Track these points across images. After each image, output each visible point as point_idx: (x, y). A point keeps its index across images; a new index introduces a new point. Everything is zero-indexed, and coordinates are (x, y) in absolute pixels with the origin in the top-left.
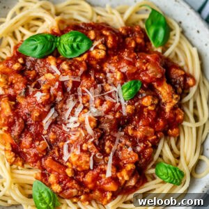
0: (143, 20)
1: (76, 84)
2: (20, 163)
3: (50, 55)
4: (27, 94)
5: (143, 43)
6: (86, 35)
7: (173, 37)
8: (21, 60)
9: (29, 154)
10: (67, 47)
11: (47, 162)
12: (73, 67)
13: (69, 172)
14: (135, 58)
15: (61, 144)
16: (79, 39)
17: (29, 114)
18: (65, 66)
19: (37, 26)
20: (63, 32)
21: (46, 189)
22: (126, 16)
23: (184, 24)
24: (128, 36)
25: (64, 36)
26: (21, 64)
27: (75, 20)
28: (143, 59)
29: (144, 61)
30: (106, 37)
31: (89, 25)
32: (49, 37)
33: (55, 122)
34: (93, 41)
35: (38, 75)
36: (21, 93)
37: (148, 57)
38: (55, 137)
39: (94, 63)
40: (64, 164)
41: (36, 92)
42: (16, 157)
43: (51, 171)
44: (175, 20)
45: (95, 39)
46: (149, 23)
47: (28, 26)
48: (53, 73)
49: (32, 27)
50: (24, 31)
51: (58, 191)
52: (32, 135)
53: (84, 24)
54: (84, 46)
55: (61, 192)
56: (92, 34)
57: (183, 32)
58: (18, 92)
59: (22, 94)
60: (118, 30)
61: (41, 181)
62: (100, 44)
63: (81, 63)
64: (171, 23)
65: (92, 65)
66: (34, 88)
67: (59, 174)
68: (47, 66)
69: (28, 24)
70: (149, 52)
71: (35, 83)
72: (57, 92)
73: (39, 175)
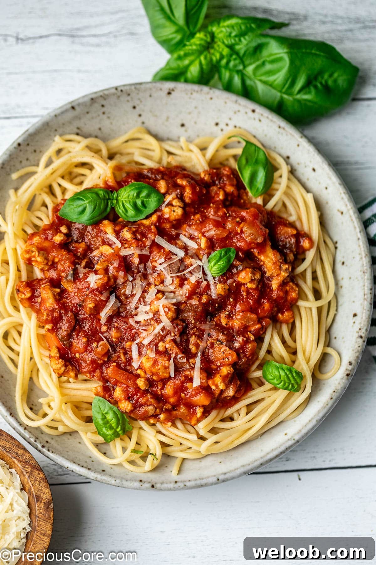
0: (235, 157)
1: (144, 259)
2: (72, 374)
3: (105, 219)
4: (76, 277)
5: (236, 193)
6: (154, 187)
7: (279, 180)
8: (64, 229)
9: (85, 361)
10: (128, 205)
11: (110, 371)
12: (138, 236)
13: (141, 383)
14: (225, 217)
15: (128, 344)
16: (144, 194)
17: (80, 305)
18: (126, 234)
19: (83, 175)
20: (120, 184)
21: (111, 409)
22: (210, 153)
23: (293, 160)
24: (214, 184)
25: (123, 189)
26: (65, 234)
27: (137, 163)
28: (235, 218)
29: (238, 219)
30: (182, 188)
31: (158, 171)
32: (101, 193)
33: (116, 314)
34: (164, 195)
35: (89, 249)
36: (67, 276)
37: (243, 214)
38: (118, 335)
39: (167, 226)
40: (135, 372)
41: (88, 273)
42: (66, 366)
43: (116, 383)
44: (280, 155)
45: (167, 193)
46: (244, 161)
47: (70, 176)
48: (110, 245)
49: (76, 177)
50: (65, 184)
51: (127, 410)
52: (86, 335)
53: (150, 170)
54: (152, 203)
55: (132, 411)
56: (162, 186)
57: (292, 172)
58: (63, 274)
59: (70, 278)
60: (199, 175)
61: (104, 397)
62: (174, 199)
63: (149, 228)
64: (275, 160)
65: (165, 229)
66: (85, 268)
67: (128, 386)
68: (102, 234)
69: (70, 173)
70: (244, 206)
71: (86, 260)
72: (118, 271)
73: (100, 390)
